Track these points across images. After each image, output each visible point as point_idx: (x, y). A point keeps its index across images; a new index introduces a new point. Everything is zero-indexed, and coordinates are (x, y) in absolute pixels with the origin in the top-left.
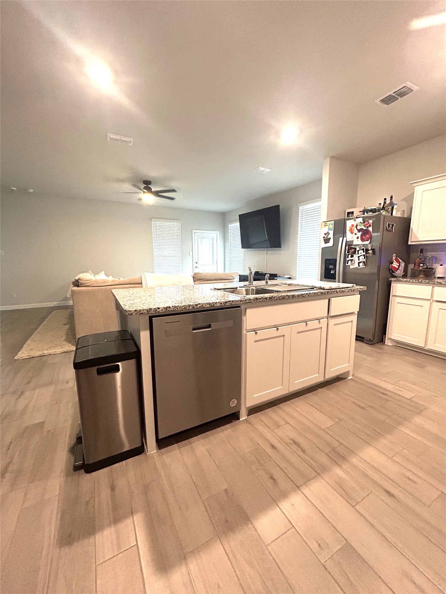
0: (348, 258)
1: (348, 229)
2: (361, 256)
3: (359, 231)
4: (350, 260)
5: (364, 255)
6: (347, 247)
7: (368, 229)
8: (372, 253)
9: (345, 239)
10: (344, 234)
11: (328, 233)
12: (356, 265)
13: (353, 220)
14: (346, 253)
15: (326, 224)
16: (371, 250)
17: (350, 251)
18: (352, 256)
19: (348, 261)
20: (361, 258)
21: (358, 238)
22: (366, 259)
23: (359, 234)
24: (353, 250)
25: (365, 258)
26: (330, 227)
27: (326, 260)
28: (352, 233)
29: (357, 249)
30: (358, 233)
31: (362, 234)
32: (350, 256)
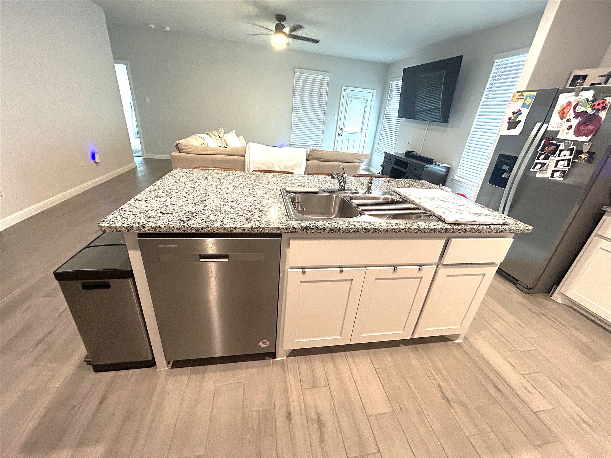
0: (538, 159)
1: (558, 108)
2: (563, 160)
3: (577, 115)
4: (540, 163)
5: (569, 160)
6: (544, 140)
7: (596, 114)
8: (586, 159)
9: (545, 126)
10: (547, 119)
11: (519, 112)
12: (548, 174)
13: (574, 93)
14: (538, 150)
15: (522, 95)
16: (587, 154)
17: (547, 148)
18: (546, 158)
19: (537, 164)
20: (560, 163)
21: (570, 128)
22: (570, 167)
23: (575, 122)
24: (552, 148)
25: (568, 165)
26: (526, 102)
27: (501, 155)
28: (562, 118)
29: (560, 146)
30: (574, 119)
31: (580, 122)
32: (542, 156)
